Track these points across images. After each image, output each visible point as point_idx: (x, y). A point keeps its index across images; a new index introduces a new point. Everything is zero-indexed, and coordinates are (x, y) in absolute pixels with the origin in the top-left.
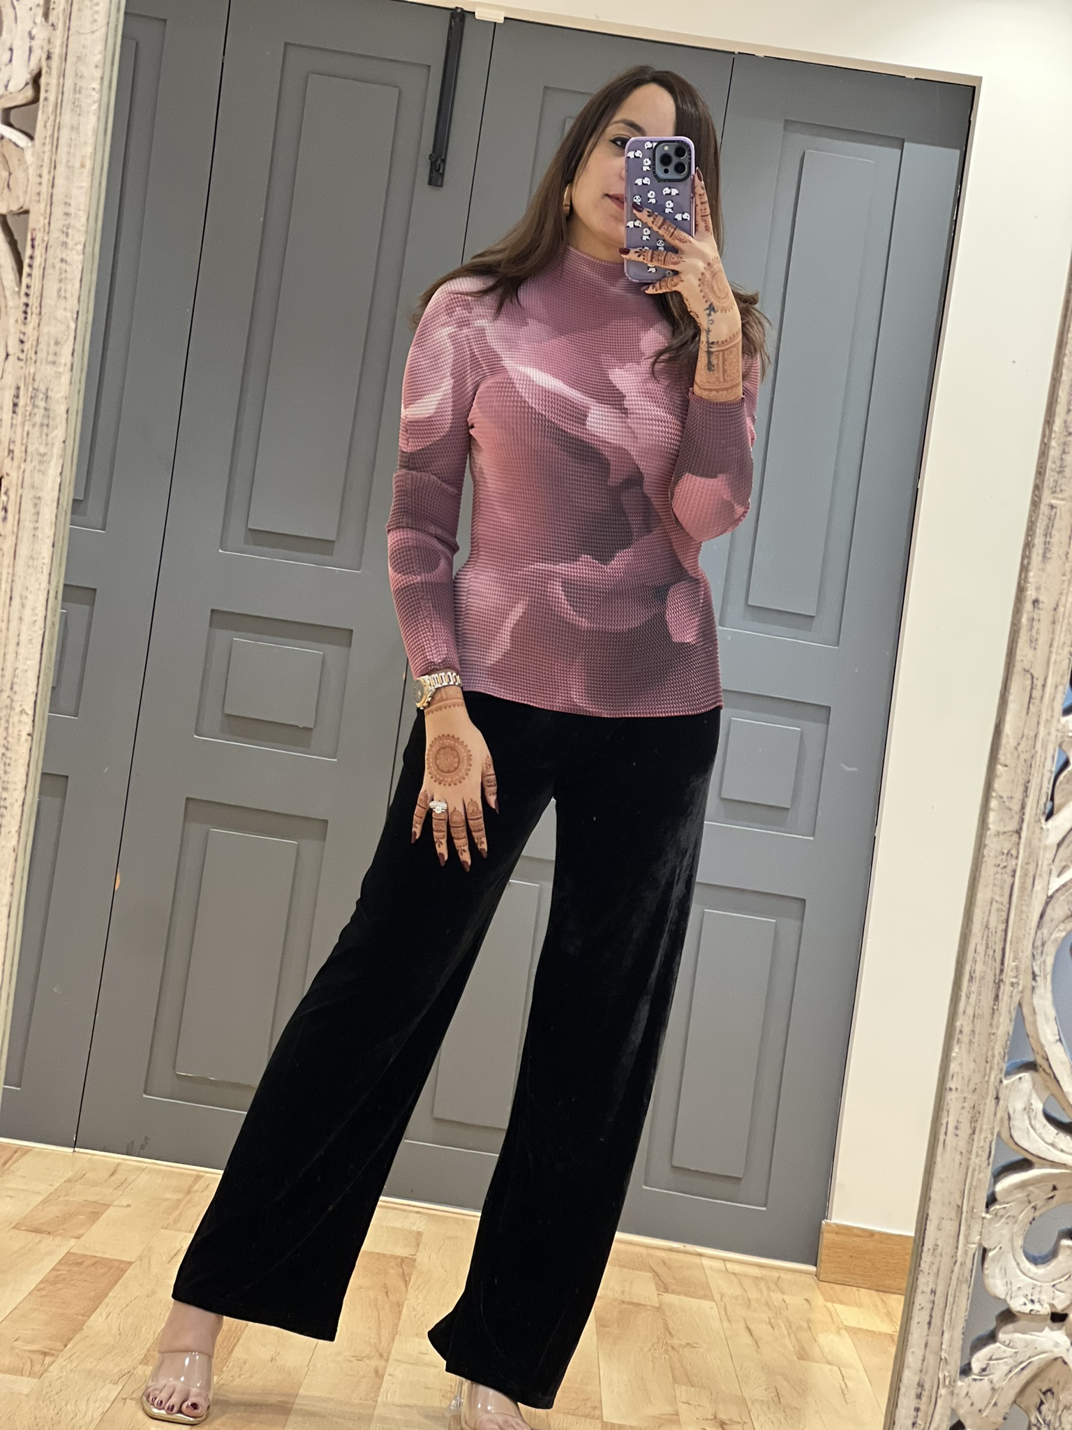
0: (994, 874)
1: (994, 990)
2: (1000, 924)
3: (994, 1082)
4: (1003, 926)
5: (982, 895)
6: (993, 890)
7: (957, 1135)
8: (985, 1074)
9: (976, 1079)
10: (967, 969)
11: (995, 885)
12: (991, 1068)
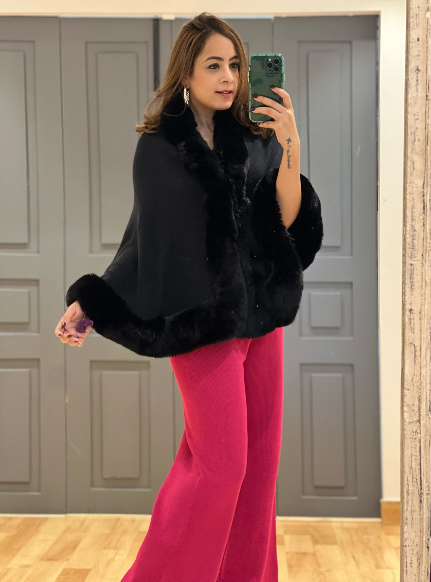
0: (411, 442)
1: (419, 498)
2: (417, 466)
3: (426, 540)
4: (419, 467)
5: (407, 453)
6: (411, 450)
7: (412, 567)
8: (421, 537)
9: (417, 540)
10: (405, 490)
11: (412, 447)
12: (423, 534)
